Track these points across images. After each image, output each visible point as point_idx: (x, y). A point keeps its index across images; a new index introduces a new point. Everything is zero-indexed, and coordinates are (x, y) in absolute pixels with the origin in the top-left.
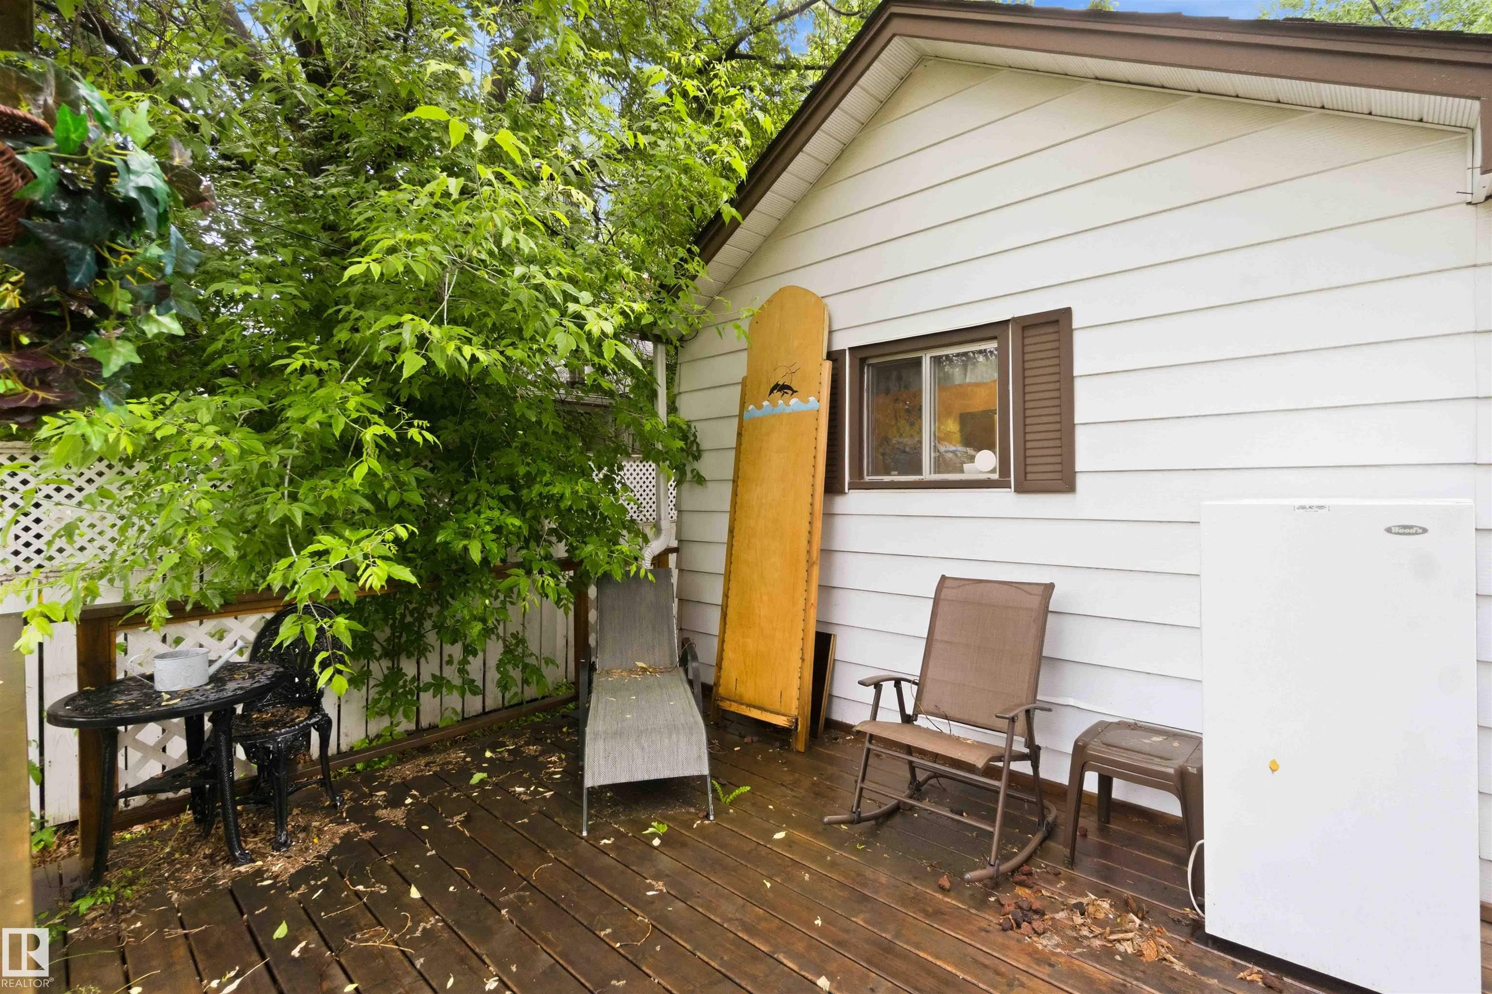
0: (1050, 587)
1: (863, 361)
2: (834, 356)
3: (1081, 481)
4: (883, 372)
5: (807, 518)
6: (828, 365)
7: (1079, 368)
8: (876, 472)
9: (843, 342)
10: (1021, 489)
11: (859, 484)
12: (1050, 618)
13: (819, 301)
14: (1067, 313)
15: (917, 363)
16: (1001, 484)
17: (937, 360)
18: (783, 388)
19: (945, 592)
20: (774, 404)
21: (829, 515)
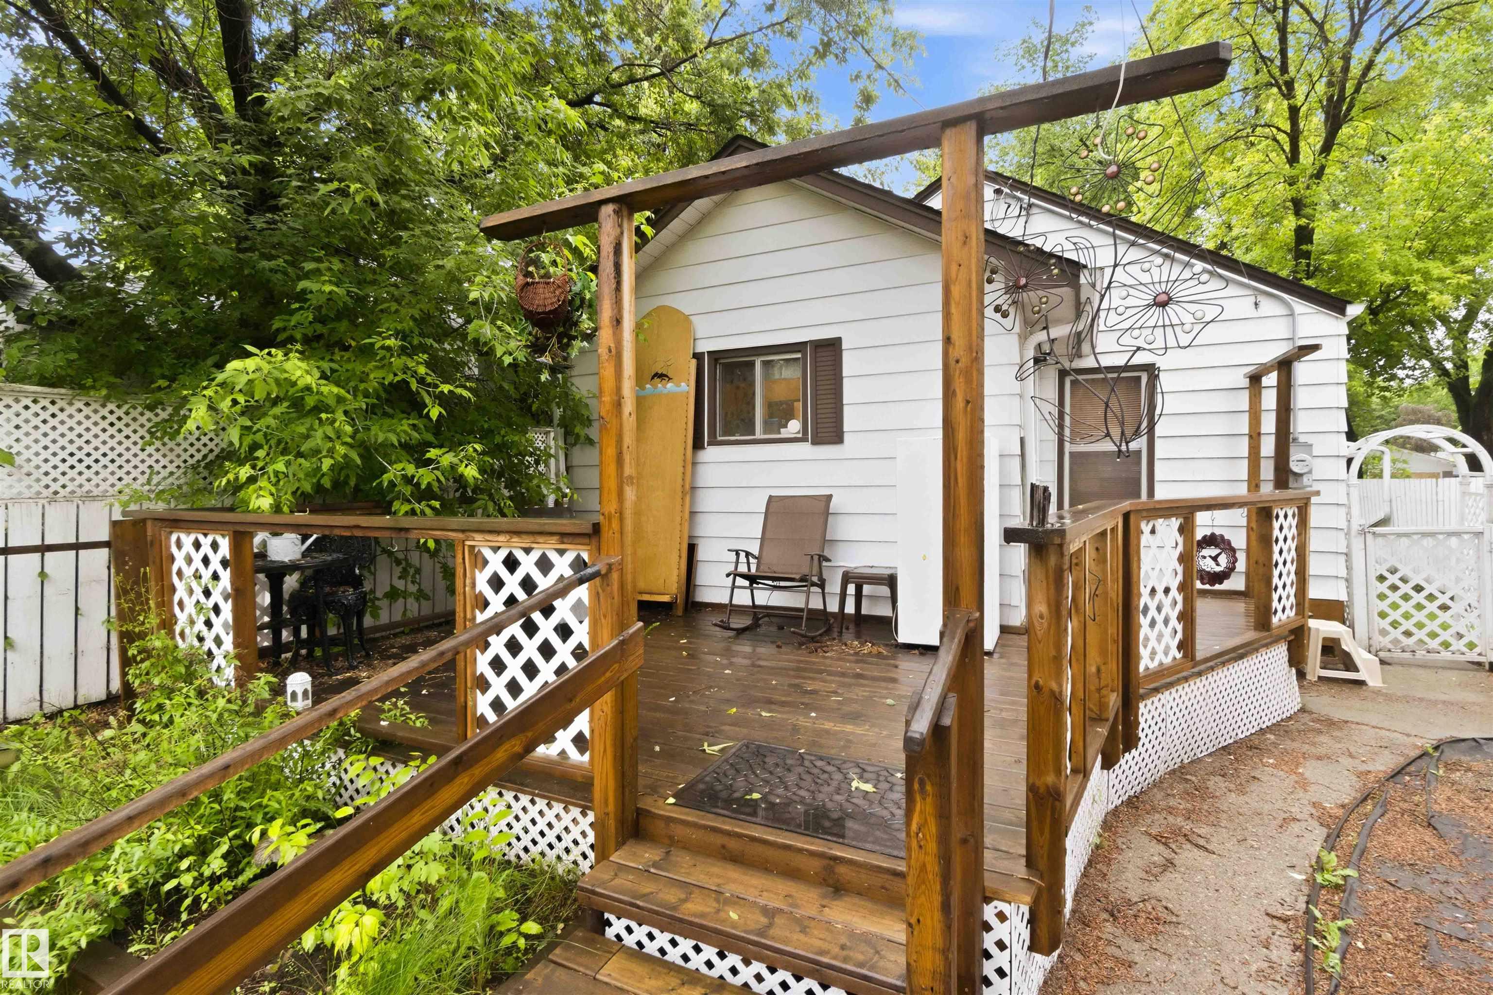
0: (830, 497)
1: (716, 360)
2: (698, 356)
3: (847, 437)
4: (729, 368)
5: (681, 463)
6: (694, 362)
7: (845, 373)
8: (724, 435)
9: (704, 347)
10: (814, 443)
11: (713, 442)
12: (830, 518)
13: (687, 319)
14: (839, 340)
15: (752, 364)
16: (804, 439)
17: (766, 364)
18: (661, 376)
19: (772, 504)
20: (655, 387)
21: (694, 464)
